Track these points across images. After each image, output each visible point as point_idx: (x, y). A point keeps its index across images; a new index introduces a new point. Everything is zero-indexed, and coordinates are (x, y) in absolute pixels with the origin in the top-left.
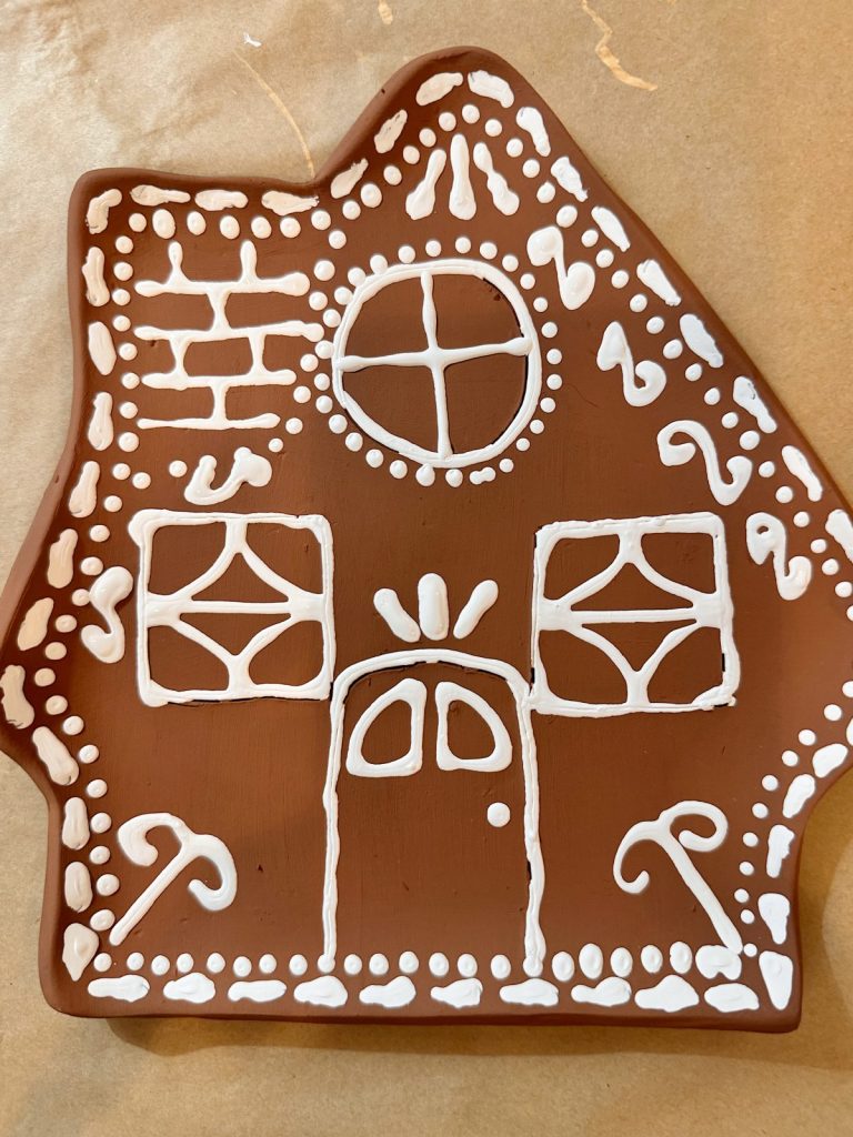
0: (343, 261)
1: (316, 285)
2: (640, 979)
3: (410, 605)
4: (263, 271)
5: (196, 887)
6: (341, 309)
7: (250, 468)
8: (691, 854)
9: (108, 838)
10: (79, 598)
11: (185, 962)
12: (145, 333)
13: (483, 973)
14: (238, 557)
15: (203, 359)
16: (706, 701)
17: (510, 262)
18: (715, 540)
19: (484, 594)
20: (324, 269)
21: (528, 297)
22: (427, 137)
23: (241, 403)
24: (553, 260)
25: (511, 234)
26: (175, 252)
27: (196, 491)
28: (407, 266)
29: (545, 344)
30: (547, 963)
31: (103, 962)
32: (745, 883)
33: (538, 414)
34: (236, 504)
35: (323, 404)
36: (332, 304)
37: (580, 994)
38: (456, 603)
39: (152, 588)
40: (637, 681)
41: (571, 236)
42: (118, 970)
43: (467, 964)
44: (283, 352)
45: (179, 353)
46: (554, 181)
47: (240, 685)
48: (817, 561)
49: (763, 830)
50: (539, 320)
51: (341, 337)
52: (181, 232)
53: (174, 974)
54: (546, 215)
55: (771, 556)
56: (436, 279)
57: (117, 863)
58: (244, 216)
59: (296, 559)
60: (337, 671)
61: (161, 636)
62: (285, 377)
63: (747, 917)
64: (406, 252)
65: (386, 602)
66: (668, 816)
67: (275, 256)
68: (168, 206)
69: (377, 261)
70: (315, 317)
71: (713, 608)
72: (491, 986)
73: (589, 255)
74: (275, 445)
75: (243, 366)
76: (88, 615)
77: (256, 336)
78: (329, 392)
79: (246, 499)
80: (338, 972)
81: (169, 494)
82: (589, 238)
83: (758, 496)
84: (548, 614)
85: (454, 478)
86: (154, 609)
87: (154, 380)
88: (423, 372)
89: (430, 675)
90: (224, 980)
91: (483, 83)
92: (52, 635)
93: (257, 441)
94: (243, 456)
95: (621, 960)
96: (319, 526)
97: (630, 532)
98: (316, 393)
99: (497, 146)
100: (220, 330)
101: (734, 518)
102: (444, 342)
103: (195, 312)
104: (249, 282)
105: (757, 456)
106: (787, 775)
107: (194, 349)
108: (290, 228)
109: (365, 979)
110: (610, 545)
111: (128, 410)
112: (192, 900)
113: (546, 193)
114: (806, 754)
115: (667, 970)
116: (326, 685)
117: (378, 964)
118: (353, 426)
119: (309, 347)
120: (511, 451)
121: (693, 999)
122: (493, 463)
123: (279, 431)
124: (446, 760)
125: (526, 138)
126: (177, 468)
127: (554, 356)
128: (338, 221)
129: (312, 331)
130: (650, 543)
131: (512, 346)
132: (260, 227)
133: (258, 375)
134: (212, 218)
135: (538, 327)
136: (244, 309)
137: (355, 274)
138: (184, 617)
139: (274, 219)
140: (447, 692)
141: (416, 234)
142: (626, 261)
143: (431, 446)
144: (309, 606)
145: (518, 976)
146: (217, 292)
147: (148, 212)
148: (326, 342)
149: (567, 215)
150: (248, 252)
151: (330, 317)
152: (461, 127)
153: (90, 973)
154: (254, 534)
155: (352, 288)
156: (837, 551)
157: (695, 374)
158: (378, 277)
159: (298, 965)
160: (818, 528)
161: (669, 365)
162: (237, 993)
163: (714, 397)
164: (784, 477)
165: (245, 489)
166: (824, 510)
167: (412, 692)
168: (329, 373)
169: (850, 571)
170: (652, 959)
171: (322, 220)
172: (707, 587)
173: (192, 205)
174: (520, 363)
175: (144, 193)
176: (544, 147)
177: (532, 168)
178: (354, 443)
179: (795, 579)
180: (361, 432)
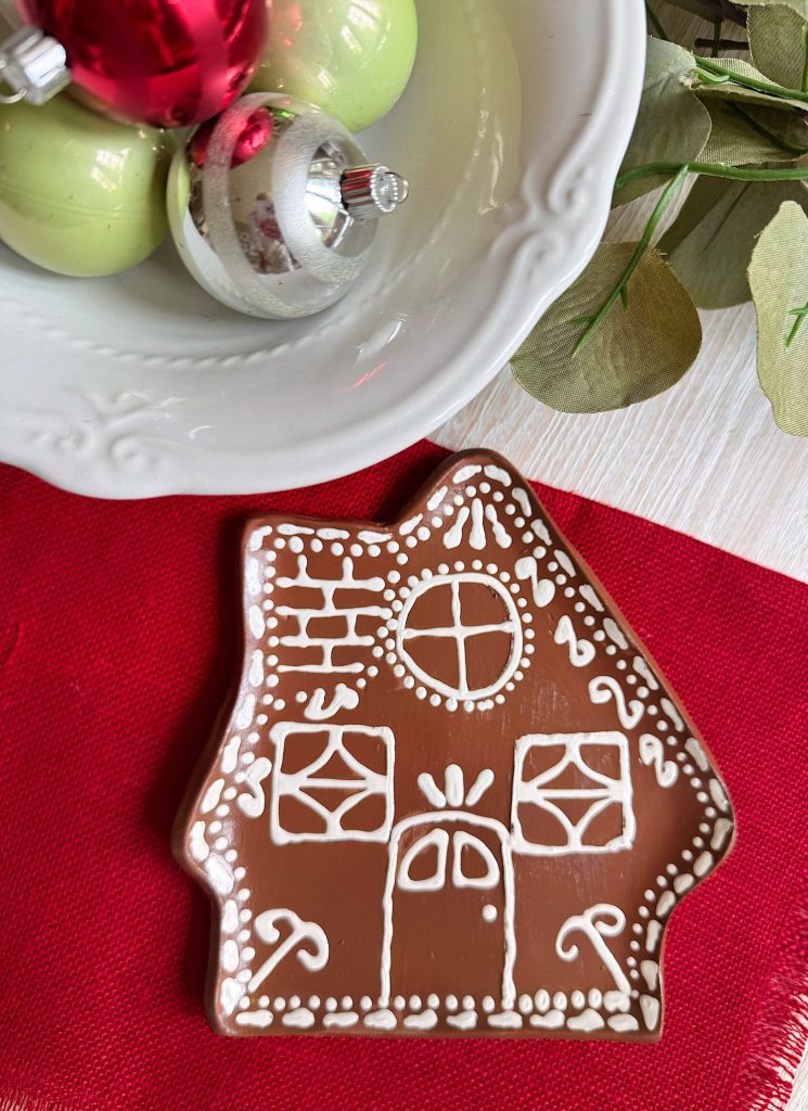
0: (406, 572)
1: (388, 585)
2: (571, 1012)
3: (441, 784)
4: (357, 576)
5: (303, 955)
6: (403, 601)
7: (347, 698)
8: (606, 939)
9: (250, 925)
10: (239, 777)
11: (295, 1002)
12: (284, 611)
13: (479, 1008)
14: (336, 754)
15: (318, 628)
16: (615, 846)
17: (506, 577)
18: (621, 749)
19: (486, 779)
20: (395, 577)
21: (515, 597)
22: (459, 500)
23: (342, 656)
24: (530, 578)
25: (506, 560)
26: (303, 562)
27: (315, 710)
28: (443, 577)
29: (525, 627)
30: (517, 1002)
31: (246, 1003)
32: (633, 953)
33: (520, 668)
34: (335, 720)
35: (392, 659)
36: (398, 597)
37: (536, 1021)
38: (469, 783)
39: (284, 770)
40: (575, 833)
41: (542, 566)
42: (254, 1008)
43: (469, 1002)
44: (367, 626)
45: (303, 624)
46: (533, 531)
47: (335, 832)
48: (681, 765)
49: (645, 923)
50: (521, 612)
51: (403, 618)
52: (307, 551)
53: (288, 1010)
54: (527, 551)
55: (654, 761)
56: (462, 584)
57: (255, 941)
58: (346, 544)
59: (371, 754)
60: (395, 823)
61: (287, 802)
62: (368, 641)
63: (634, 974)
64: (444, 568)
65: (426, 782)
66: (590, 914)
67: (365, 568)
68: (301, 536)
69: (426, 573)
70: (388, 605)
71: (621, 791)
72: (482, 1016)
73: (552, 577)
74: (362, 683)
75: (343, 633)
76: (244, 789)
77: (352, 615)
78: (395, 651)
79: (342, 717)
80: (392, 1008)
81: (295, 713)
82: (553, 567)
83: (647, 725)
84: (526, 792)
85: (470, 708)
86: (290, 785)
87: (289, 641)
88: (452, 641)
89: (451, 828)
90: (320, 1014)
91: (493, 472)
92: (223, 801)
93: (350, 680)
94: (341, 688)
95: (561, 1001)
96: (387, 735)
97: (574, 742)
98: (386, 651)
99: (500, 508)
100: (330, 610)
101: (633, 736)
102: (465, 622)
103: (314, 599)
104: (349, 582)
105: (646, 702)
106: (659, 892)
107: (313, 622)
108: (375, 552)
109: (408, 1012)
110: (560, 751)
111: (273, 660)
112: (299, 965)
113: (528, 538)
114: (671, 880)
115: (587, 1006)
116: (387, 833)
117: (416, 1003)
118: (408, 672)
119: (383, 622)
120: (503, 691)
121: (601, 1023)
122: (493, 698)
123: (363, 674)
124: (460, 880)
125: (518, 505)
126: (301, 697)
127: (530, 634)
128: (403, 549)
129: (386, 614)
130: (587, 752)
131: (506, 627)
132: (357, 550)
133: (352, 639)
134: (327, 544)
135: (521, 615)
136: (343, 599)
137: (413, 580)
138: (304, 790)
139: (365, 546)
140: (463, 839)
141: (451, 557)
142: (571, 582)
143: (455, 684)
144: (382, 784)
145: (499, 1010)
146: (329, 588)
147: (287, 538)
148: (394, 621)
149: (541, 552)
150: (348, 565)
151: (398, 605)
152: (479, 495)
153: (238, 1011)
154: (348, 739)
155: (410, 589)
156: (691, 760)
157: (611, 650)
158: (427, 582)
159: (367, 1003)
160: (681, 747)
161: (596, 644)
162: (329, 1021)
163: (622, 665)
164: (662, 715)
165: (342, 710)
166: (683, 737)
167: (440, 838)
168: (395, 639)
169: (698, 773)
170: (578, 1000)
171: (393, 547)
172: (616, 776)
173: (315, 536)
174: (510, 637)
175: (286, 529)
176: (528, 512)
177: (520, 523)
178: (409, 683)
179: (668, 776)
180: (414, 676)
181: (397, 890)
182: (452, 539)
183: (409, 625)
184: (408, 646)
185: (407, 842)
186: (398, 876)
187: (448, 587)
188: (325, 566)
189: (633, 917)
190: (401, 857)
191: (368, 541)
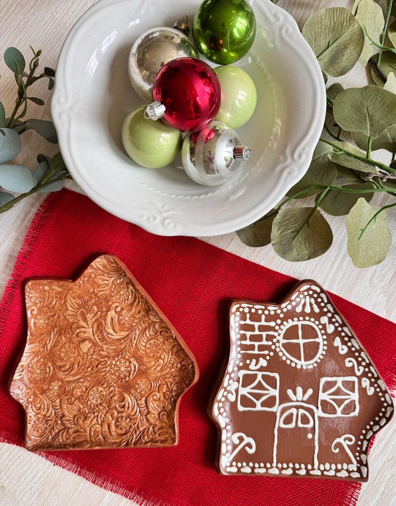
0: (283, 320)
1: (277, 324)
2: (337, 471)
3: (295, 393)
4: (266, 321)
5: (247, 448)
6: (282, 330)
7: (263, 363)
8: (348, 445)
9: (230, 438)
10: (228, 388)
11: (244, 464)
12: (242, 332)
13: (306, 468)
14: (260, 381)
15: (253, 338)
16: (352, 415)
17: (317, 323)
18: (355, 382)
19: (310, 392)
20: (279, 321)
21: (320, 330)
22: (302, 296)
23: (261, 348)
24: (326, 323)
25: (317, 317)
26: (248, 315)
27: (252, 367)
28: (296, 322)
29: (324, 340)
30: (319, 466)
31: (228, 464)
32: (358, 451)
33: (322, 354)
34: (259, 370)
35: (278, 350)
36: (280, 328)
37: (326, 473)
38: (304, 392)
39: (242, 386)
40: (339, 410)
41: (330, 319)
42: (231, 466)
43: (303, 466)
44: (270, 338)
45: (248, 337)
46: (327, 308)
47: (259, 408)
48: (375, 388)
49: (362, 441)
50: (322, 335)
51: (282, 336)
52: (250, 312)
53: (242, 467)
54: (325, 314)
55: (366, 386)
56: (302, 325)
57: (232, 443)
58: (263, 310)
59: (271, 382)
60: (279, 405)
61: (243, 397)
62: (270, 343)
63: (358, 458)
64: (296, 319)
65: (290, 392)
66: (343, 437)
67: (269, 318)
68: (248, 307)
69: (290, 320)
70: (276, 331)
71: (355, 396)
72: (308, 471)
73: (333, 323)
74: (268, 358)
75: (261, 340)
76: (230, 392)
77: (264, 334)
78: (279, 347)
79: (262, 369)
80: (277, 467)
81: (246, 367)
82: (334, 320)
83: (365, 374)
84: (323, 396)
85: (305, 367)
86: (244, 391)
87: (244, 342)
88: (299, 344)
89: (297, 407)
90: (253, 468)
91: (314, 287)
92: (223, 396)
93: (264, 356)
94: (261, 359)
95: (334, 467)
96: (277, 376)
97: (340, 380)
98: (276, 347)
99: (316, 299)
100: (257, 332)
101: (360, 378)
102: (303, 338)
103: (252, 328)
104: (263, 323)
105: (365, 367)
106: (367, 431)
107: (251, 336)
108: (272, 313)
109: (283, 469)
110: (335, 383)
111: (239, 349)
112: (246, 451)
113: (325, 310)
114: (371, 427)
115: (342, 469)
116: (277, 409)
117: (285, 466)
118: (284, 355)
119: (275, 337)
120: (316, 362)
121: (347, 475)
122: (313, 364)
123: (269, 355)
124: (300, 425)
125: (322, 299)
126: (248, 362)
127: (326, 342)
128: (282, 312)
129: (276, 334)
130: (344, 383)
131: (317, 340)
132: (266, 312)
133: (264, 342)
134: (257, 310)
136: (262, 328)
137: (285, 323)
138: (248, 393)
139: (269, 311)
140: (301, 411)
141: (298, 315)
142: (341, 326)
143: (300, 359)
144: (275, 393)
145: (313, 469)
146: (256, 324)
147: (244, 308)
148: (278, 336)
149: (330, 315)
150: (263, 317)
151: (280, 331)
152: (309, 295)
154: (263, 377)
155: (284, 326)
156: (379, 387)
157: (353, 349)
158: (290, 324)
159: (268, 465)
160: (376, 382)
161: (348, 347)
162: (256, 471)
163: (357, 354)
164: (370, 371)
165: (262, 367)
166: (377, 379)
167: (294, 411)
168: (279, 343)
169: (381, 391)
170: (339, 466)
171: (279, 312)
172: (354, 392)
173: (253, 308)
174: (319, 343)
175: (244, 305)
176: (326, 301)
177: (323, 304)
178: (284, 358)
179: (371, 392)
180: (285, 356)
181: (279, 428)
182: (299, 309)
183: (284, 338)
184: (284, 345)
185: (283, 412)
186: (280, 423)
187: (297, 326)
188: (255, 317)
189: (358, 439)
190: (281, 417)
191: (270, 309)
